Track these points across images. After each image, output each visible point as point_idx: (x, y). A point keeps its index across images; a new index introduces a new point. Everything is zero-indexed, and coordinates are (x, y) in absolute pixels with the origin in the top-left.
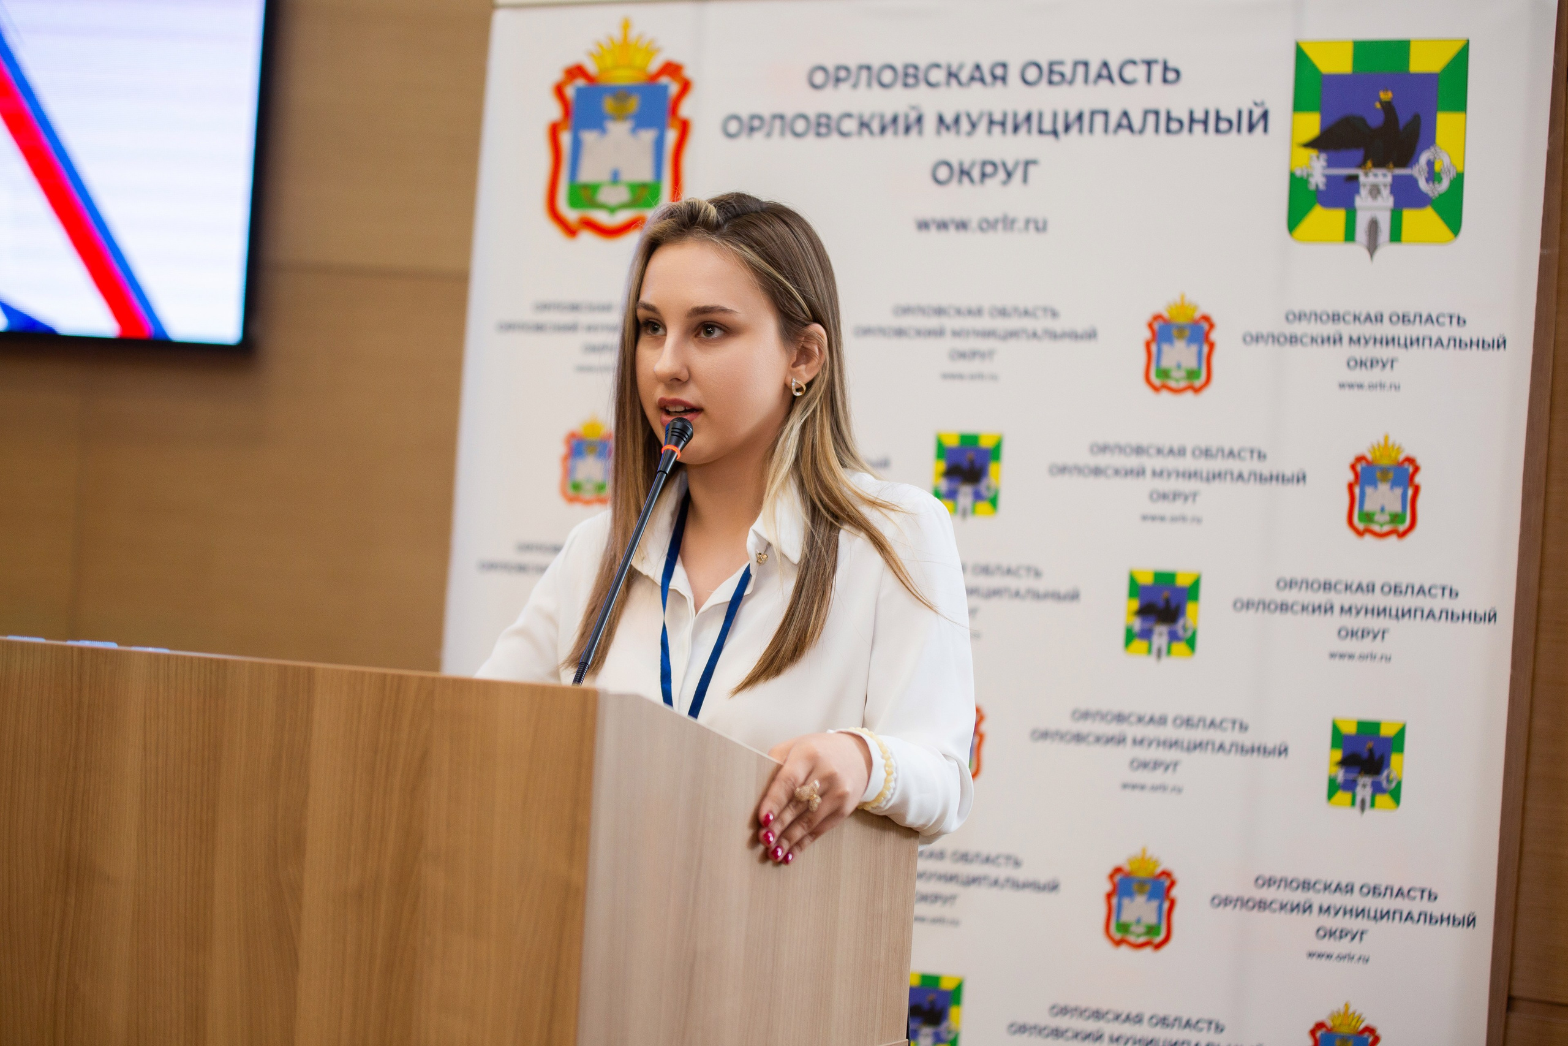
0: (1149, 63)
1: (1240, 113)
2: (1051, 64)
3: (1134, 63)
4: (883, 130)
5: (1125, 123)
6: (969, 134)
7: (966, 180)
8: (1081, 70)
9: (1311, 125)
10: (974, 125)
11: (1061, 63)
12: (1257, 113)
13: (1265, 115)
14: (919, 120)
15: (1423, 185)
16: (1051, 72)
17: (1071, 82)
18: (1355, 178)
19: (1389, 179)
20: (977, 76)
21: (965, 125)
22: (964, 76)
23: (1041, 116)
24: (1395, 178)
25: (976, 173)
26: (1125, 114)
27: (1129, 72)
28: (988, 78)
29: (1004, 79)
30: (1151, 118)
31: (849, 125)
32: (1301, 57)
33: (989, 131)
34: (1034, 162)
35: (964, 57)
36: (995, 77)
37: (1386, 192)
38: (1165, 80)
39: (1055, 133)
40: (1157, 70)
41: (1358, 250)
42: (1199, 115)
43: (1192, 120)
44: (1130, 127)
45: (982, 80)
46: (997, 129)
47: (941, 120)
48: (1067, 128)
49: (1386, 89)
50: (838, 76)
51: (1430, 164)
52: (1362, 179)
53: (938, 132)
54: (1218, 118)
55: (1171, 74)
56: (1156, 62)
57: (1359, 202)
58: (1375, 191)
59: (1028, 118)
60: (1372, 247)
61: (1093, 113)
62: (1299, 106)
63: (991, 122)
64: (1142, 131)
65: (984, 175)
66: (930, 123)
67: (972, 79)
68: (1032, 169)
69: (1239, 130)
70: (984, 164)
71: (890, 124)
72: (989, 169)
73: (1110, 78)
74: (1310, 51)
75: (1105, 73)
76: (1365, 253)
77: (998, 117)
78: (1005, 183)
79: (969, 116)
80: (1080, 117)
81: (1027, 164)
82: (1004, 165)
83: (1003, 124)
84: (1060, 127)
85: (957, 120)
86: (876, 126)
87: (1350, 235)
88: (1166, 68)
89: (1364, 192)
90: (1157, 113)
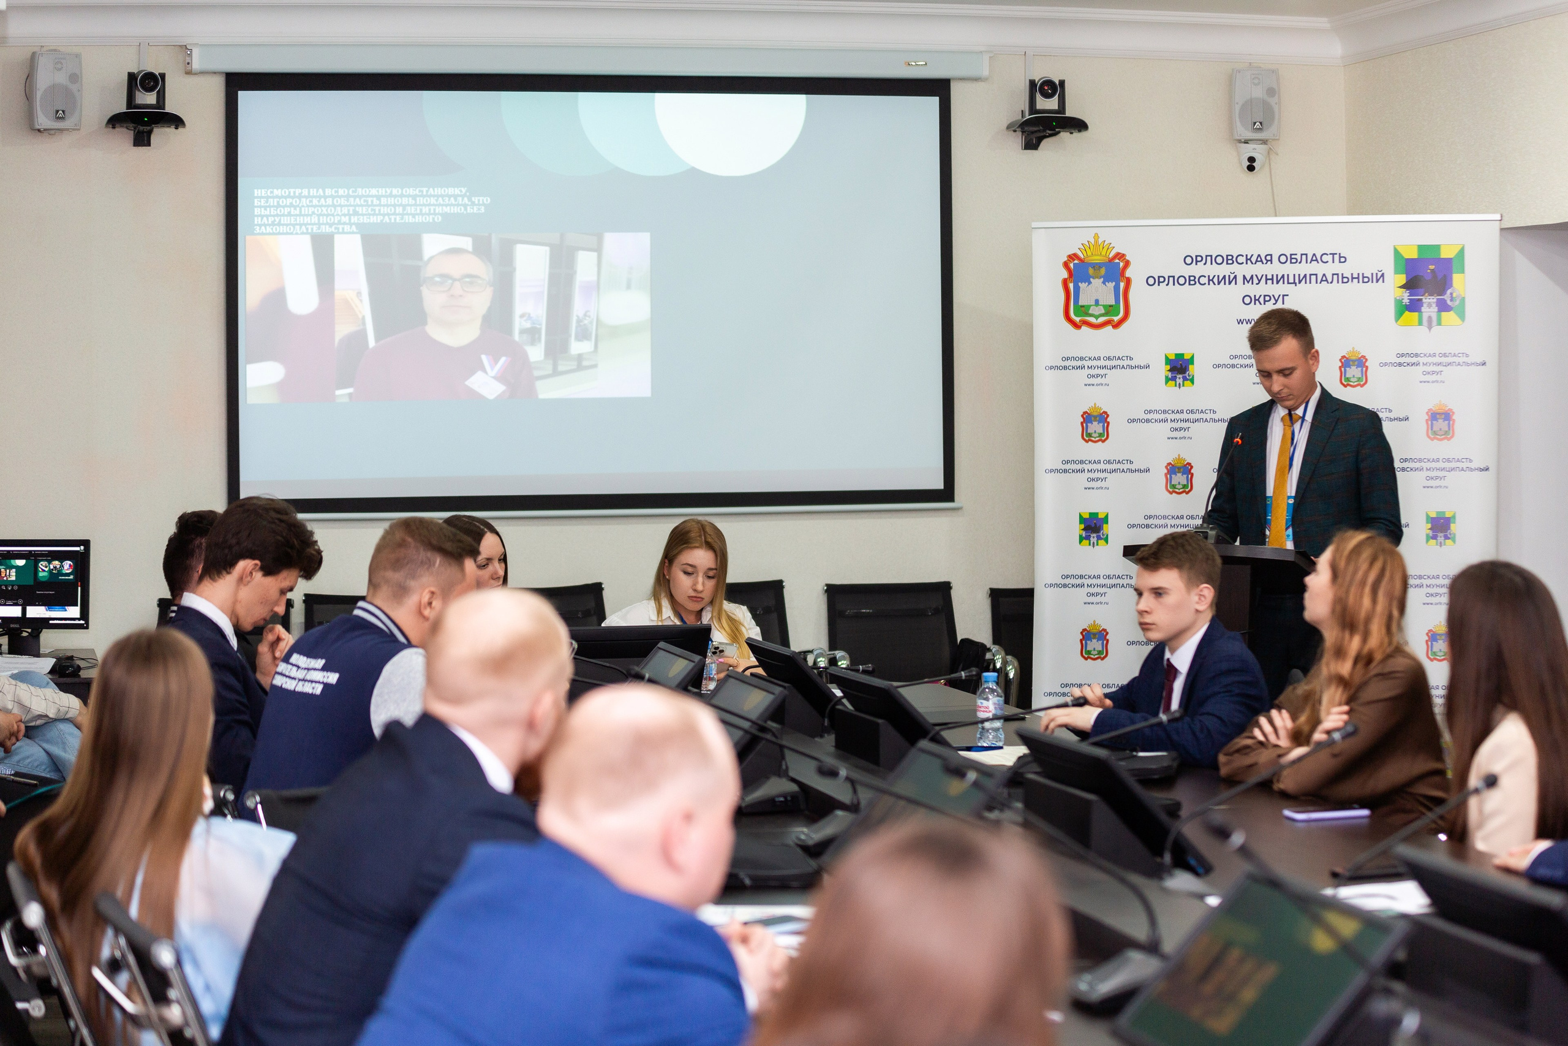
0: (1333, 254)
1: (1372, 274)
2: (1291, 255)
3: (1327, 255)
4: (1219, 283)
5: (1324, 279)
6: (1257, 284)
7: (1257, 302)
8: (1304, 257)
9: (1402, 279)
10: (1259, 281)
11: (1296, 254)
12: (1380, 274)
13: (1383, 275)
14: (1235, 277)
15: (1449, 302)
16: (1291, 259)
17: (1300, 263)
18: (1421, 300)
19: (1435, 300)
20: (1260, 259)
21: (1255, 281)
22: (1254, 260)
23: (1288, 275)
24: (1438, 299)
25: (1262, 300)
26: (1324, 275)
27: (1325, 258)
28: (1265, 261)
29: (1271, 261)
30: (1335, 277)
31: (1204, 280)
32: (1396, 250)
33: (1266, 283)
34: (1287, 295)
35: (1254, 250)
36: (1267, 261)
37: (1434, 305)
38: (1340, 262)
39: (1294, 283)
40: (1337, 257)
41: (1424, 329)
42: (1355, 275)
43: (1353, 278)
44: (1326, 280)
45: (1261, 261)
46: (1269, 282)
47: (1244, 277)
48: (1300, 282)
49: (1432, 265)
50: (1197, 260)
51: (1451, 294)
52: (1424, 300)
53: (1244, 284)
54: (1363, 277)
55: (1343, 259)
56: (1336, 254)
57: (1423, 309)
58: (1430, 305)
59: (1283, 276)
60: (1430, 327)
61: (1311, 275)
62: (1396, 272)
63: (1267, 279)
64: (1331, 283)
65: (1265, 301)
66: (1240, 279)
67: (1257, 261)
68: (1285, 297)
69: (1372, 282)
70: (1265, 296)
71: (1222, 280)
72: (1267, 298)
73: (1316, 260)
74: (1399, 249)
75: (1314, 258)
76: (1427, 330)
77: (1269, 277)
78: (1274, 304)
79: (1256, 275)
80: (1305, 276)
81: (1284, 296)
82: (1273, 295)
83: (1272, 279)
84: (1297, 281)
85: (1252, 277)
86: (1215, 280)
87: (1420, 323)
88: (1340, 257)
89: (1425, 305)
90: (1338, 274)
